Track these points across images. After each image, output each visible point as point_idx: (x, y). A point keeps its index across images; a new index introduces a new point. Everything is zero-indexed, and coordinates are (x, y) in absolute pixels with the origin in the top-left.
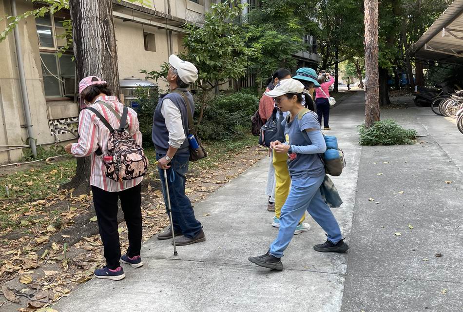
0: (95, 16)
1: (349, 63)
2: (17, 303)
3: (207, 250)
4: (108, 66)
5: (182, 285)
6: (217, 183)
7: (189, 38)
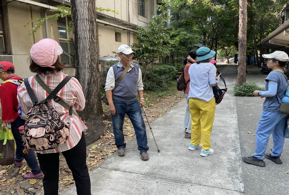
0: (86, 18)
1: (222, 50)
4: (92, 48)
6: (153, 116)
7: (139, 35)
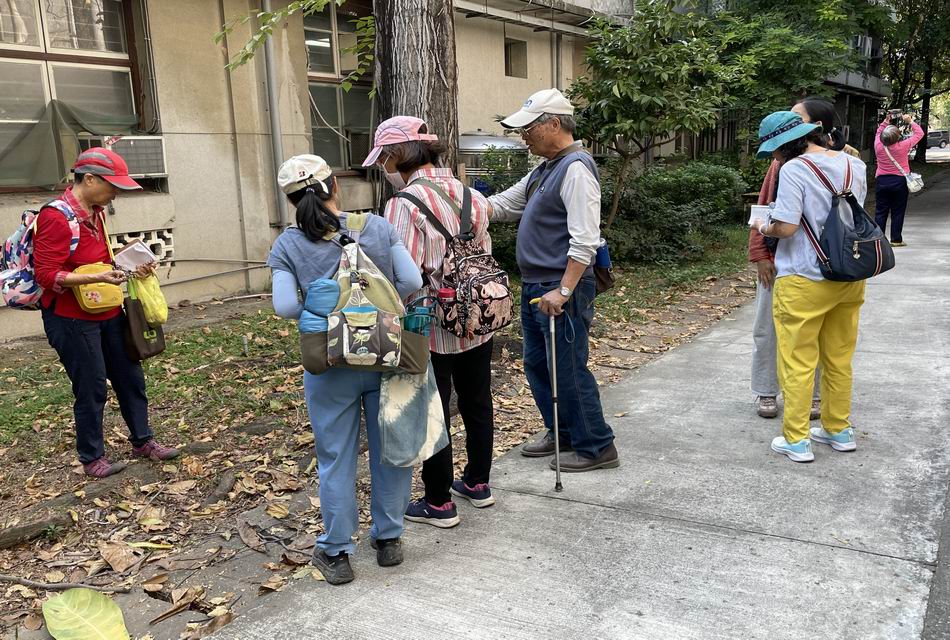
0: (419, 6)
2: (264, 552)
3: (623, 486)
4: (438, 106)
5: (573, 551)
6: (642, 351)
7: (600, 48)
